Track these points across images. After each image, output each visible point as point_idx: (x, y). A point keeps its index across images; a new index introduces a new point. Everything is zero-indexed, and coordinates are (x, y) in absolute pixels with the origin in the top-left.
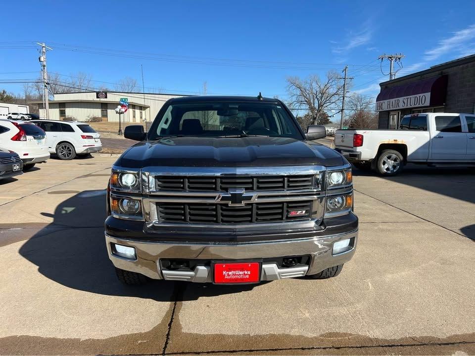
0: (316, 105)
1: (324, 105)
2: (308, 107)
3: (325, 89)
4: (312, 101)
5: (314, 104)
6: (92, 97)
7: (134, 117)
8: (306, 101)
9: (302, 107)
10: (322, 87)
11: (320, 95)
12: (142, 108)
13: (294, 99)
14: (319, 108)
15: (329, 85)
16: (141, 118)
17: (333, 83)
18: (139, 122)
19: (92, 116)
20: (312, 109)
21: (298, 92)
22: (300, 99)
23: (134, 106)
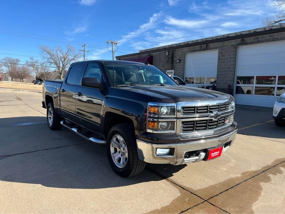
0: (61, 65)
1: (66, 66)
2: (56, 66)
3: (66, 56)
4: (58, 62)
5: (60, 64)
8: (54, 62)
9: (52, 66)
10: (64, 54)
11: (63, 59)
13: (46, 60)
14: (63, 67)
15: (69, 53)
17: (71, 53)
20: (58, 67)
21: (49, 56)
22: (50, 61)
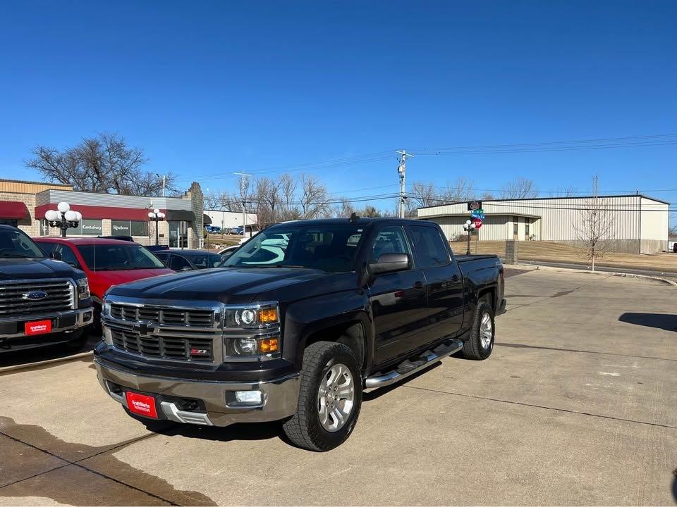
6: (462, 209)
7: (516, 233)
12: (529, 220)
16: (527, 233)
18: (524, 240)
19: (458, 234)
23: (516, 218)
